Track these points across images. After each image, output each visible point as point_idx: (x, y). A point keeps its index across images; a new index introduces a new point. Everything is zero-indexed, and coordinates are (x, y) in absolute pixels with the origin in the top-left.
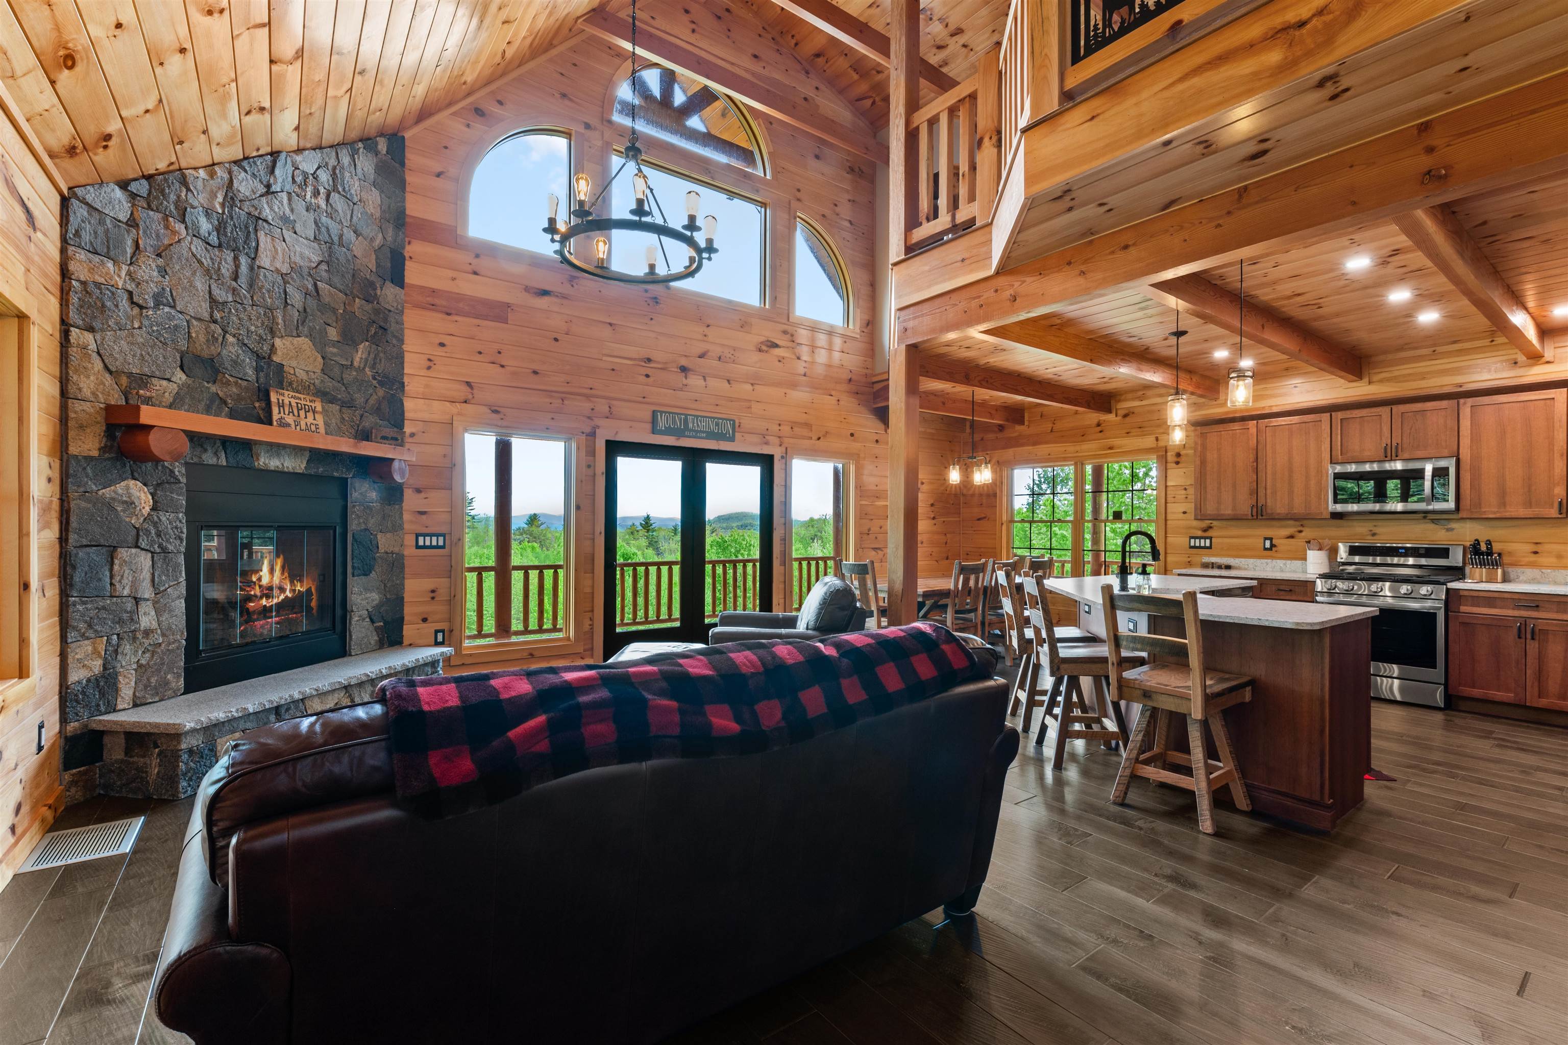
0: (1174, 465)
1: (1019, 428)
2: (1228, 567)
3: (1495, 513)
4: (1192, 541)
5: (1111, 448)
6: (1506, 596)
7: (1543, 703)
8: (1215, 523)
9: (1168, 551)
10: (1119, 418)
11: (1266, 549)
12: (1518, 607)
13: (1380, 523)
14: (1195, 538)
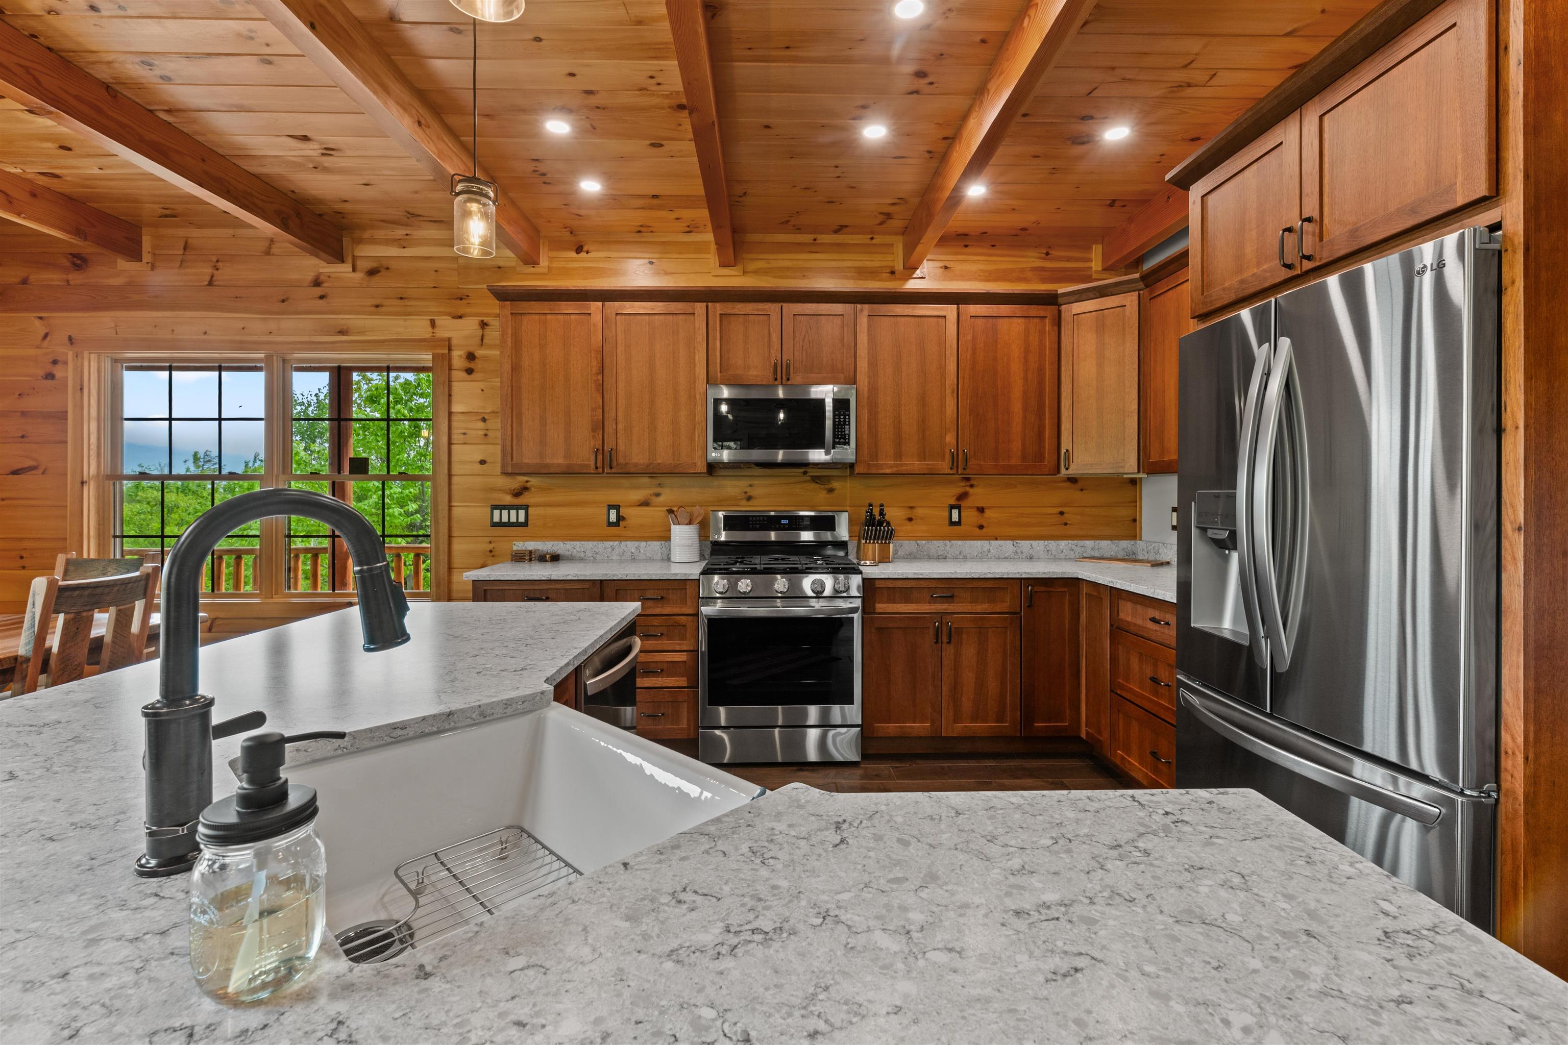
0: (464, 374)
1: (123, 264)
2: (555, 558)
3: (891, 467)
4: (496, 513)
5: (342, 332)
6: (923, 584)
7: (958, 729)
8: (534, 481)
9: (455, 533)
10: (359, 276)
11: (610, 524)
12: (933, 600)
13: (756, 482)
14: (501, 507)
